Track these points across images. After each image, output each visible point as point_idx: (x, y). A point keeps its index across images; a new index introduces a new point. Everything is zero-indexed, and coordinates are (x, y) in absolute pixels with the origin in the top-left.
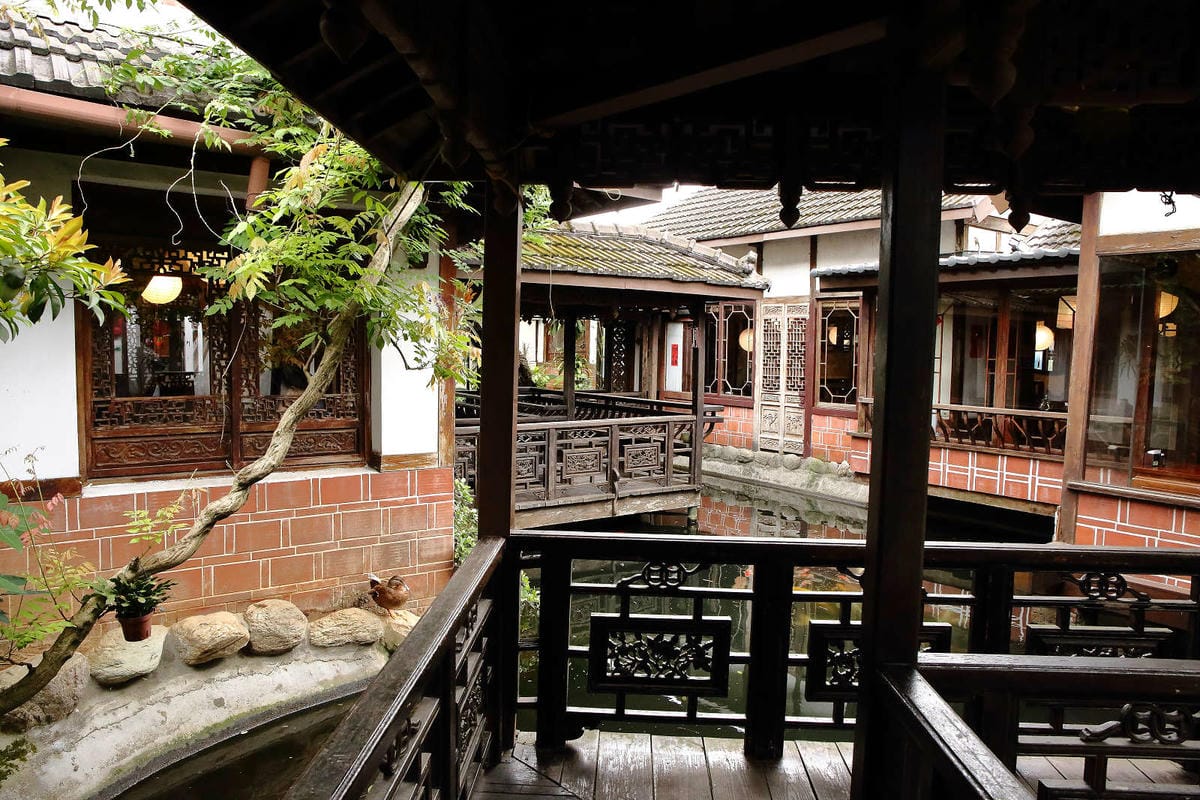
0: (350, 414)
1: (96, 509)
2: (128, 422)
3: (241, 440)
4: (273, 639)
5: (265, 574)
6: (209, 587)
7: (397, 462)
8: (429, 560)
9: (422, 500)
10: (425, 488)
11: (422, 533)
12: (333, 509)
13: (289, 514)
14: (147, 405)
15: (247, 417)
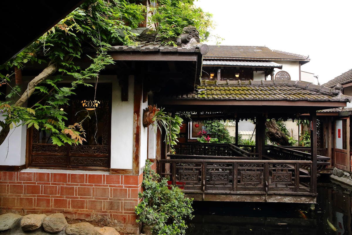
0: (105, 153)
1: (23, 176)
2: (41, 151)
3: (70, 159)
4: (50, 228)
5: (69, 204)
6: (52, 205)
7: (116, 171)
8: (128, 210)
9: (125, 187)
10: (127, 182)
11: (125, 199)
12: (93, 185)
13: (77, 185)
14: (46, 146)
15: (72, 152)
